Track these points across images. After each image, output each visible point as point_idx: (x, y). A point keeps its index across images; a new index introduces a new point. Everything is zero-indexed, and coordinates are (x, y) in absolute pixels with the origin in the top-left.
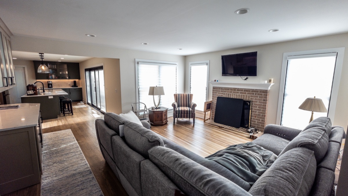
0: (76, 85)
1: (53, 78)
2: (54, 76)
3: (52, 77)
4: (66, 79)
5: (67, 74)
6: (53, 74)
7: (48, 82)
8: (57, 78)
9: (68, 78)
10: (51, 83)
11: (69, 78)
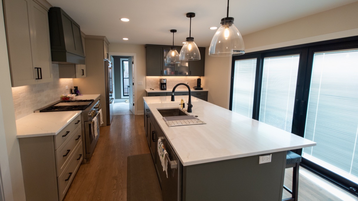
0: (200, 86)
1: (168, 74)
2: (170, 71)
3: (167, 72)
4: (185, 75)
5: (186, 67)
6: (168, 67)
7: (161, 80)
8: (173, 73)
9: (187, 74)
10: (165, 82)
11: (190, 75)
